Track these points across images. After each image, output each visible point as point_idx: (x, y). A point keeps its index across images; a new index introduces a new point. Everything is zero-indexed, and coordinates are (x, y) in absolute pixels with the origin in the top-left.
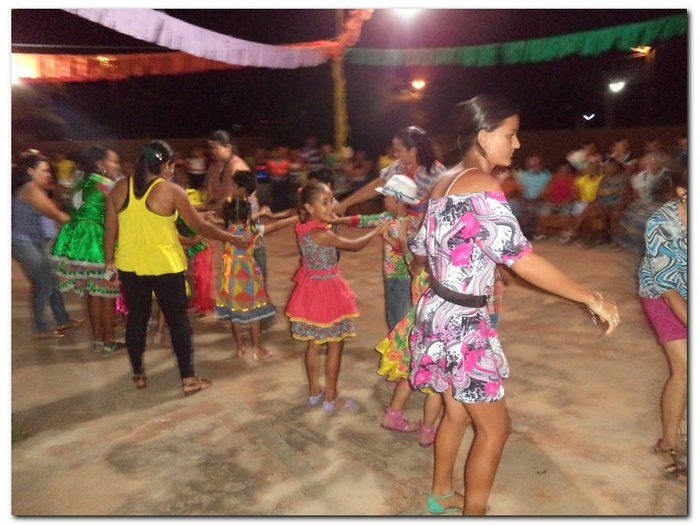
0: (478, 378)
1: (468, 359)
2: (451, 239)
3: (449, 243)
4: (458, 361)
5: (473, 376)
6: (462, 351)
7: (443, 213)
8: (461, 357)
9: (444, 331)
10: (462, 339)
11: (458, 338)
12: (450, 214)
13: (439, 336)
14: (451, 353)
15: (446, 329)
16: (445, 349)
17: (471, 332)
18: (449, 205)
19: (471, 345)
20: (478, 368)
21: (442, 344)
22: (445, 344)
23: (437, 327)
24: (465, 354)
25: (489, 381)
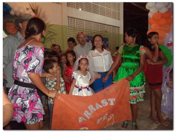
0: (34, 113)
1: (31, 106)
2: (25, 60)
3: (24, 62)
4: (28, 107)
5: (33, 113)
6: (29, 103)
7: (23, 51)
8: (28, 106)
9: (22, 94)
10: (29, 98)
11: (28, 98)
12: (26, 51)
13: (20, 95)
14: (25, 103)
15: (23, 93)
16: (22, 101)
17: (32, 95)
18: (27, 48)
19: (32, 100)
20: (34, 109)
21: (21, 99)
22: (22, 99)
23: (19, 91)
24: (30, 104)
25: (39, 113)
